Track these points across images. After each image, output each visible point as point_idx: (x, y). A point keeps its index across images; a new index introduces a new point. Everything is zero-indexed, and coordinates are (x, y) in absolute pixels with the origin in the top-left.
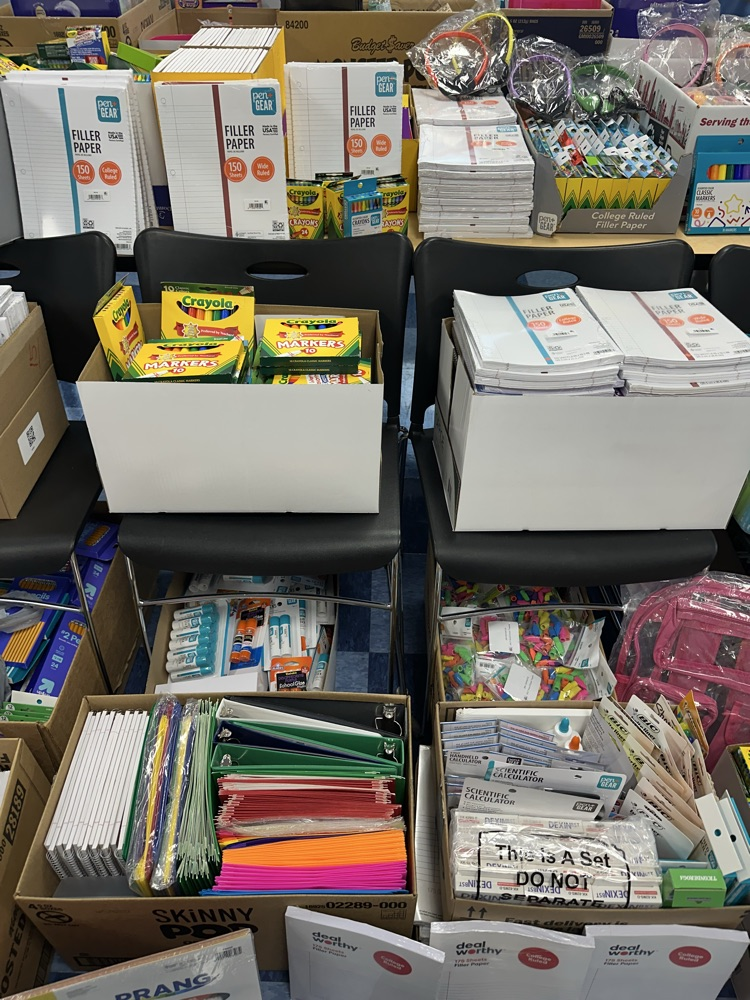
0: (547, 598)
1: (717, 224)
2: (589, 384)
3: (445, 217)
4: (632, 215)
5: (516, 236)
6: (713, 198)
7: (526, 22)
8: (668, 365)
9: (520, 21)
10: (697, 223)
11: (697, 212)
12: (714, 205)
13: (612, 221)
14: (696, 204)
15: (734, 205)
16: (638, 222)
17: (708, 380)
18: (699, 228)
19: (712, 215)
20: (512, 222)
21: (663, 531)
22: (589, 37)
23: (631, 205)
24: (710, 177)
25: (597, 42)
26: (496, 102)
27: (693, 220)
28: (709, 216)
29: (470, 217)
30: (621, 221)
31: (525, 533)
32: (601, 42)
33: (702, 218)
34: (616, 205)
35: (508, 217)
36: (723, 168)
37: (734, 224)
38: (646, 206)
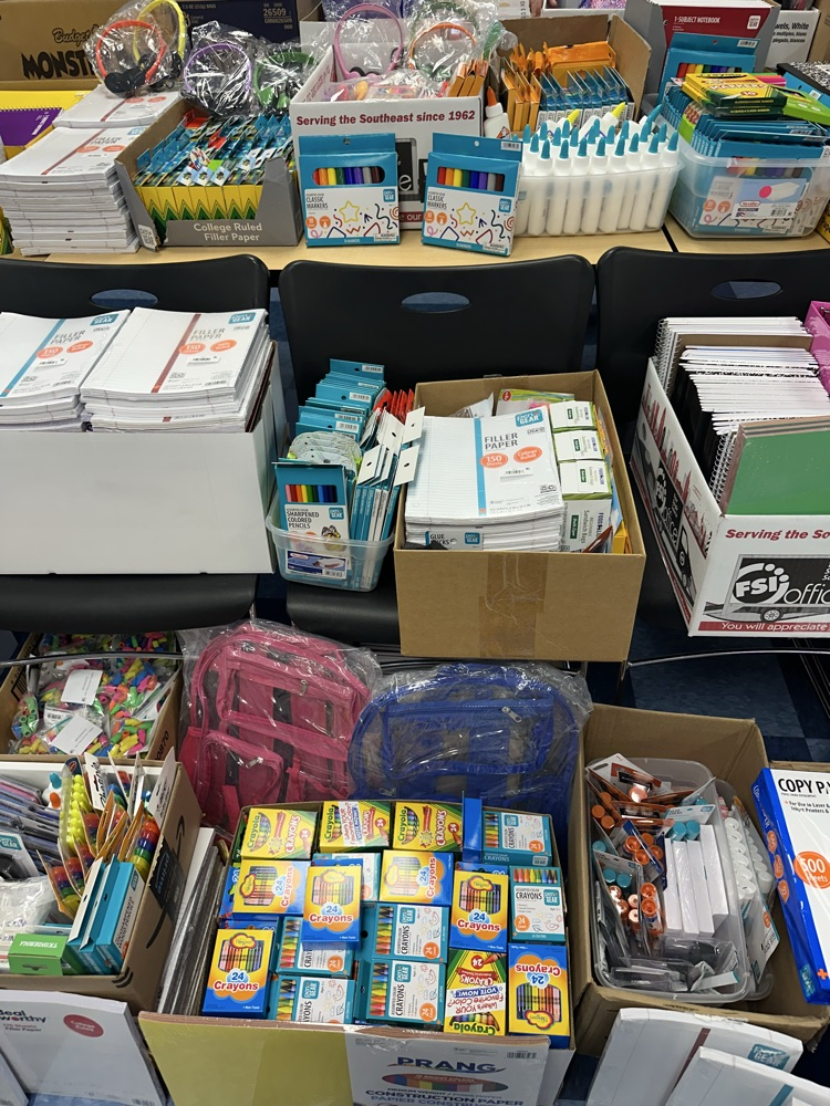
0: (155, 644)
1: (335, 235)
2: (49, 419)
3: (38, 231)
4: (237, 226)
5: (117, 251)
6: (325, 205)
7: (203, 7)
8: (130, 398)
9: (197, 7)
10: (314, 234)
11: (311, 221)
12: (329, 213)
13: (220, 233)
14: (308, 213)
15: (350, 213)
16: (249, 233)
17: (182, 414)
18: (317, 239)
19: (328, 224)
20: (108, 236)
21: (203, 575)
22: (276, 21)
23: (236, 216)
24: (319, 183)
25: (286, 27)
26: (164, 98)
27: (309, 230)
28: (325, 225)
29: (64, 231)
30: (228, 233)
31: (52, 576)
32: (291, 27)
33: (318, 228)
34: (219, 216)
35: (103, 231)
36: (332, 172)
37: (355, 234)
38: (251, 216)
